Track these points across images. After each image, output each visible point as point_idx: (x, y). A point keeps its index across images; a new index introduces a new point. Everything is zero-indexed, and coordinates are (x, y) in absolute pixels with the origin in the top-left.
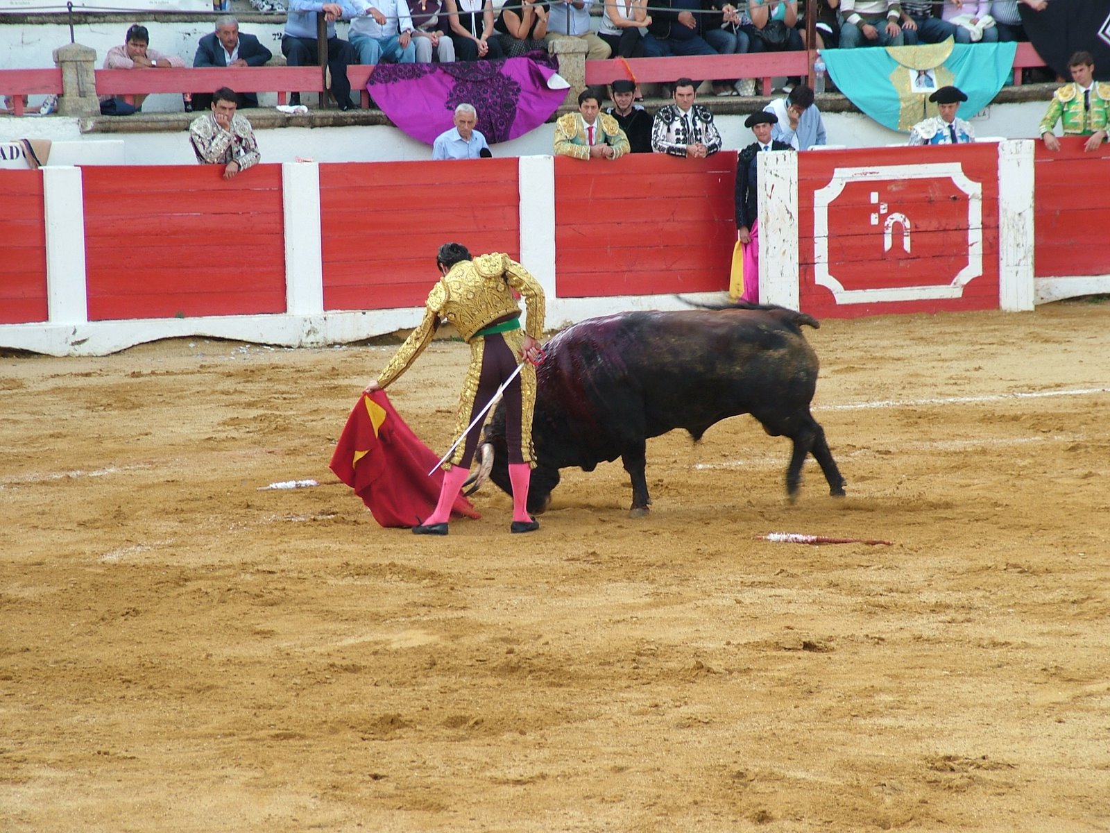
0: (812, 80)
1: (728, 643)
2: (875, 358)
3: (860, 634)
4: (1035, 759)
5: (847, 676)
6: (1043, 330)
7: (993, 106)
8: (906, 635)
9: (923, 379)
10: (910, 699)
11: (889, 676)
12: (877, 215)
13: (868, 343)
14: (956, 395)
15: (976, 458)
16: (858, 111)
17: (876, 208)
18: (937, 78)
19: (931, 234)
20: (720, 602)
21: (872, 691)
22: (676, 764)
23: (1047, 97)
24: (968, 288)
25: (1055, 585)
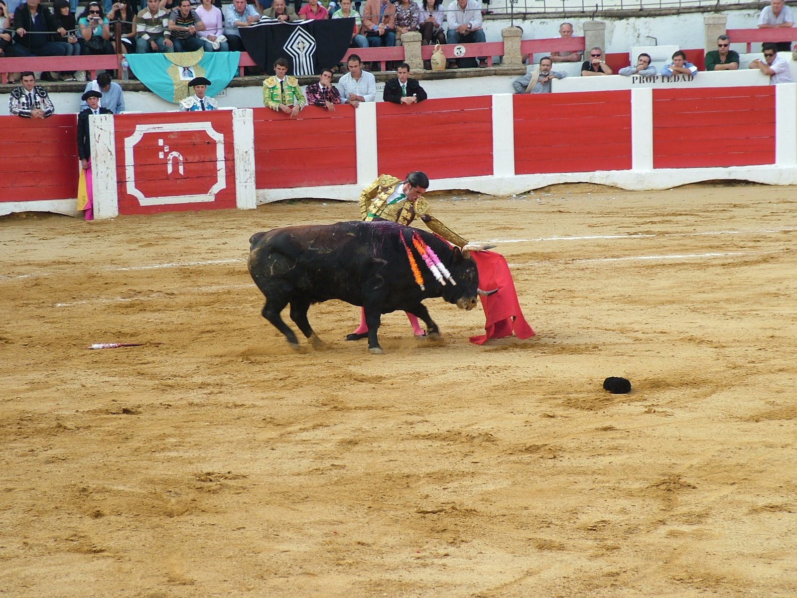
0: (121, 72)
1: (77, 411)
2: (164, 238)
3: (157, 403)
4: (259, 472)
5: (149, 428)
6: (262, 220)
7: (228, 89)
8: (184, 402)
9: (193, 250)
10: (186, 440)
11: (174, 427)
12: (162, 153)
13: (160, 229)
14: (212, 259)
15: (224, 296)
16: (150, 91)
17: (162, 149)
18: (195, 72)
19: (195, 164)
20: (72, 387)
21: (164, 436)
22: (44, 486)
23: (259, 84)
24: (217, 195)
25: (270, 370)
